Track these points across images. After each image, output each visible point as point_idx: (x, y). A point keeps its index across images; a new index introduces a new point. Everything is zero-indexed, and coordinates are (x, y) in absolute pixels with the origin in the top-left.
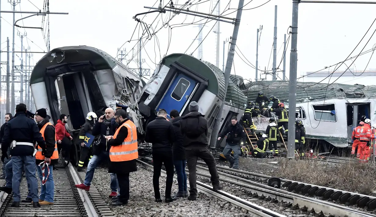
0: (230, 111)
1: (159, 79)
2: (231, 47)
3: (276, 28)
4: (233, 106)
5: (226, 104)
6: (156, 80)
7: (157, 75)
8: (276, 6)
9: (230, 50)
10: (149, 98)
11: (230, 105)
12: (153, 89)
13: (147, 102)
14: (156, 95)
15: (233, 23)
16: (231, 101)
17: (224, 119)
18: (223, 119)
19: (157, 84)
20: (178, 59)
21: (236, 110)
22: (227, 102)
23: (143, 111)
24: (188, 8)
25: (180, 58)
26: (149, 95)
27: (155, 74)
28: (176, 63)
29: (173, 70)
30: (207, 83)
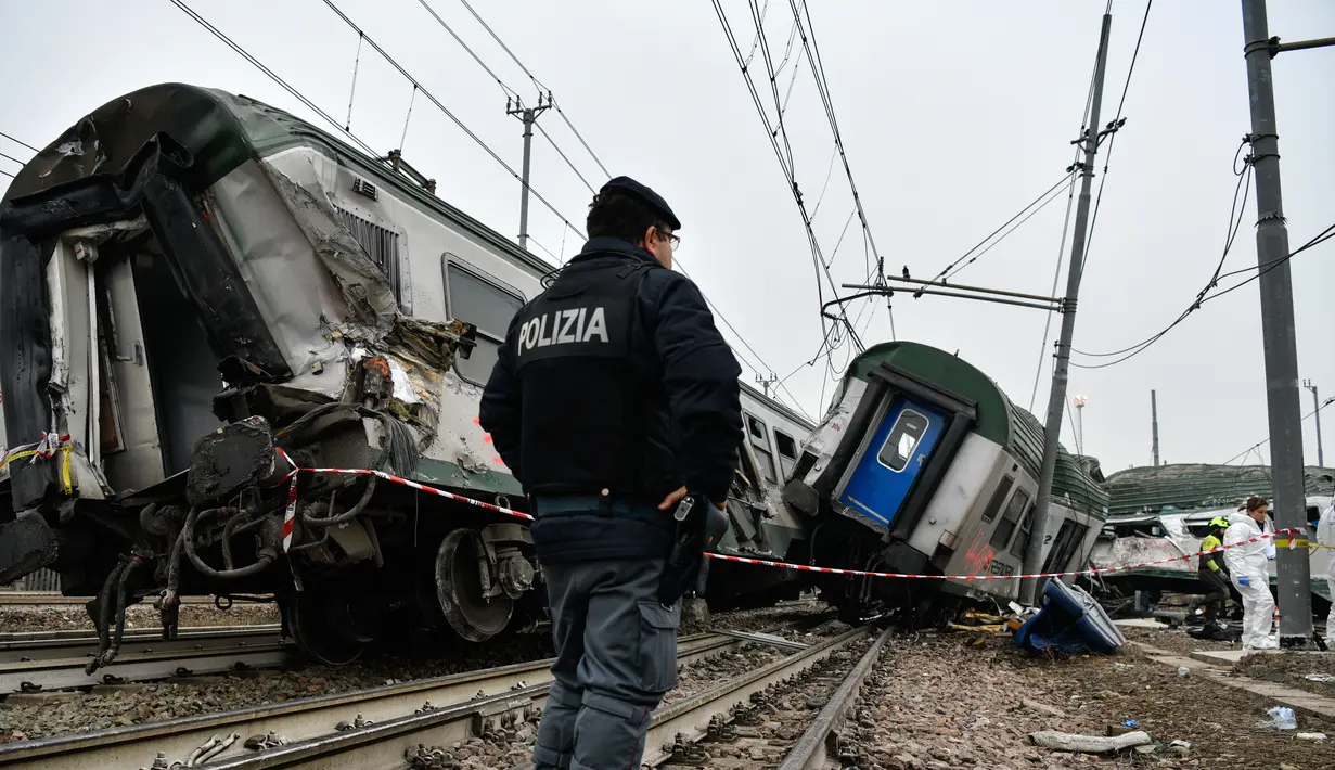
0: (1066, 520)
1: (843, 415)
2: (1058, 365)
3: (1155, 424)
4: (1074, 509)
5: (1055, 502)
6: (836, 420)
7: (838, 405)
8: (1153, 392)
9: (1056, 372)
10: (818, 467)
11: (1065, 505)
12: (827, 445)
13: (811, 478)
14: (834, 458)
15: (1058, 309)
16: (1067, 495)
17: (1054, 538)
18: (1050, 537)
19: (839, 429)
20: (889, 358)
21: (1082, 518)
22: (1058, 498)
23: (797, 501)
24: (944, 279)
25: (894, 353)
26: (817, 458)
27: (835, 404)
28: (884, 366)
29: (876, 387)
30: (972, 413)
